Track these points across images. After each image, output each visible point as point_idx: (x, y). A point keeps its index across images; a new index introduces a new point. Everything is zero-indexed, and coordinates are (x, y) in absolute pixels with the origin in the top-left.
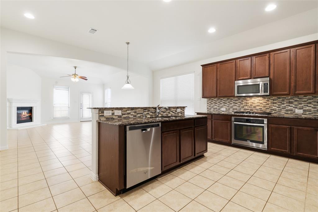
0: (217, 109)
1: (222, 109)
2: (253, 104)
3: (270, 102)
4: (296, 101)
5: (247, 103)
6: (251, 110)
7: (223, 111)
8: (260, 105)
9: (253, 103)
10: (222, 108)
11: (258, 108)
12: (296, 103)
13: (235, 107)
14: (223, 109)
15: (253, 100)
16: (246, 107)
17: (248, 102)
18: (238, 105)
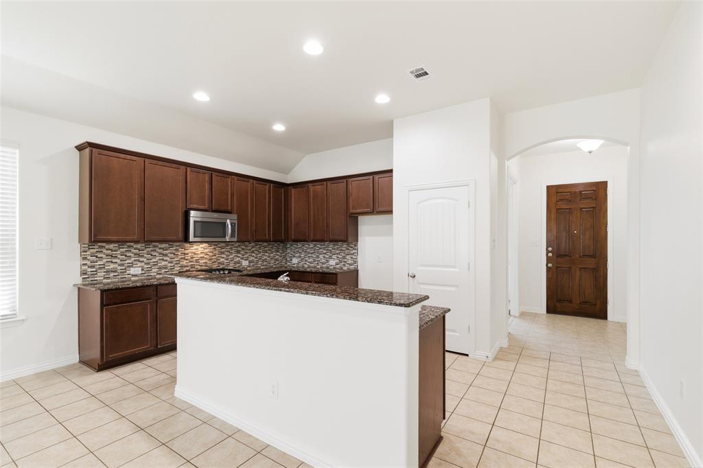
0: (116, 271)
1: (133, 271)
2: (196, 256)
3: (217, 252)
4: (243, 249)
5: (185, 254)
6: (192, 266)
7: (136, 276)
8: (205, 257)
9: (194, 253)
10: (132, 269)
11: (202, 261)
12: (242, 252)
13: (164, 263)
14: (135, 271)
15: (195, 247)
16: (184, 263)
17: (187, 252)
18: (168, 259)
